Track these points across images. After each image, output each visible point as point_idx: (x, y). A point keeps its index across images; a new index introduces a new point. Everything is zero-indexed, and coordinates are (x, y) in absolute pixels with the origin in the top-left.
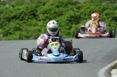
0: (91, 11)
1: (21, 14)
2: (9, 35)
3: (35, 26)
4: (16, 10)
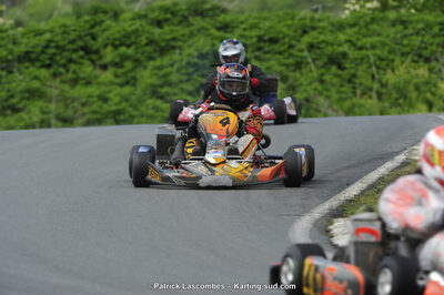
0: (264, 35)
1: (47, 47)
2: (9, 112)
3: (88, 83)
4: (32, 35)
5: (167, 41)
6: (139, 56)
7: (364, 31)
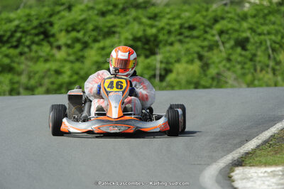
0: (184, 23)
1: (15, 31)
5: (110, 27)
6: (86, 39)
7: (262, 21)
